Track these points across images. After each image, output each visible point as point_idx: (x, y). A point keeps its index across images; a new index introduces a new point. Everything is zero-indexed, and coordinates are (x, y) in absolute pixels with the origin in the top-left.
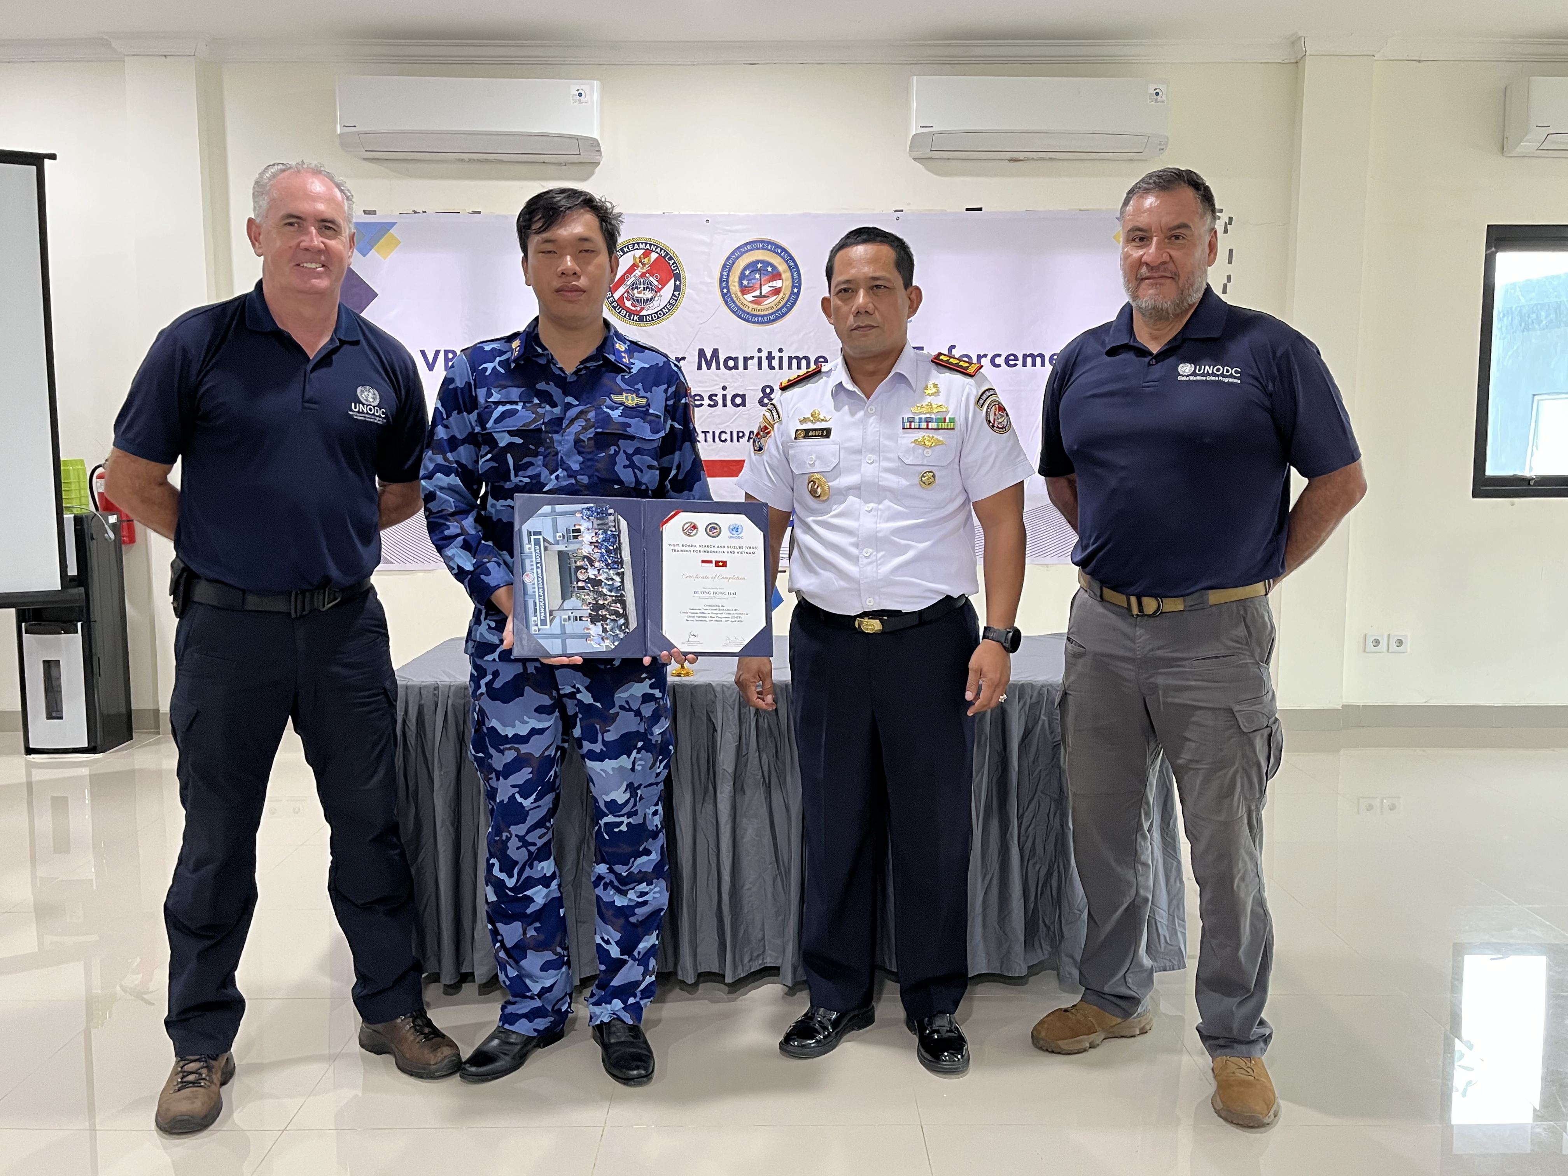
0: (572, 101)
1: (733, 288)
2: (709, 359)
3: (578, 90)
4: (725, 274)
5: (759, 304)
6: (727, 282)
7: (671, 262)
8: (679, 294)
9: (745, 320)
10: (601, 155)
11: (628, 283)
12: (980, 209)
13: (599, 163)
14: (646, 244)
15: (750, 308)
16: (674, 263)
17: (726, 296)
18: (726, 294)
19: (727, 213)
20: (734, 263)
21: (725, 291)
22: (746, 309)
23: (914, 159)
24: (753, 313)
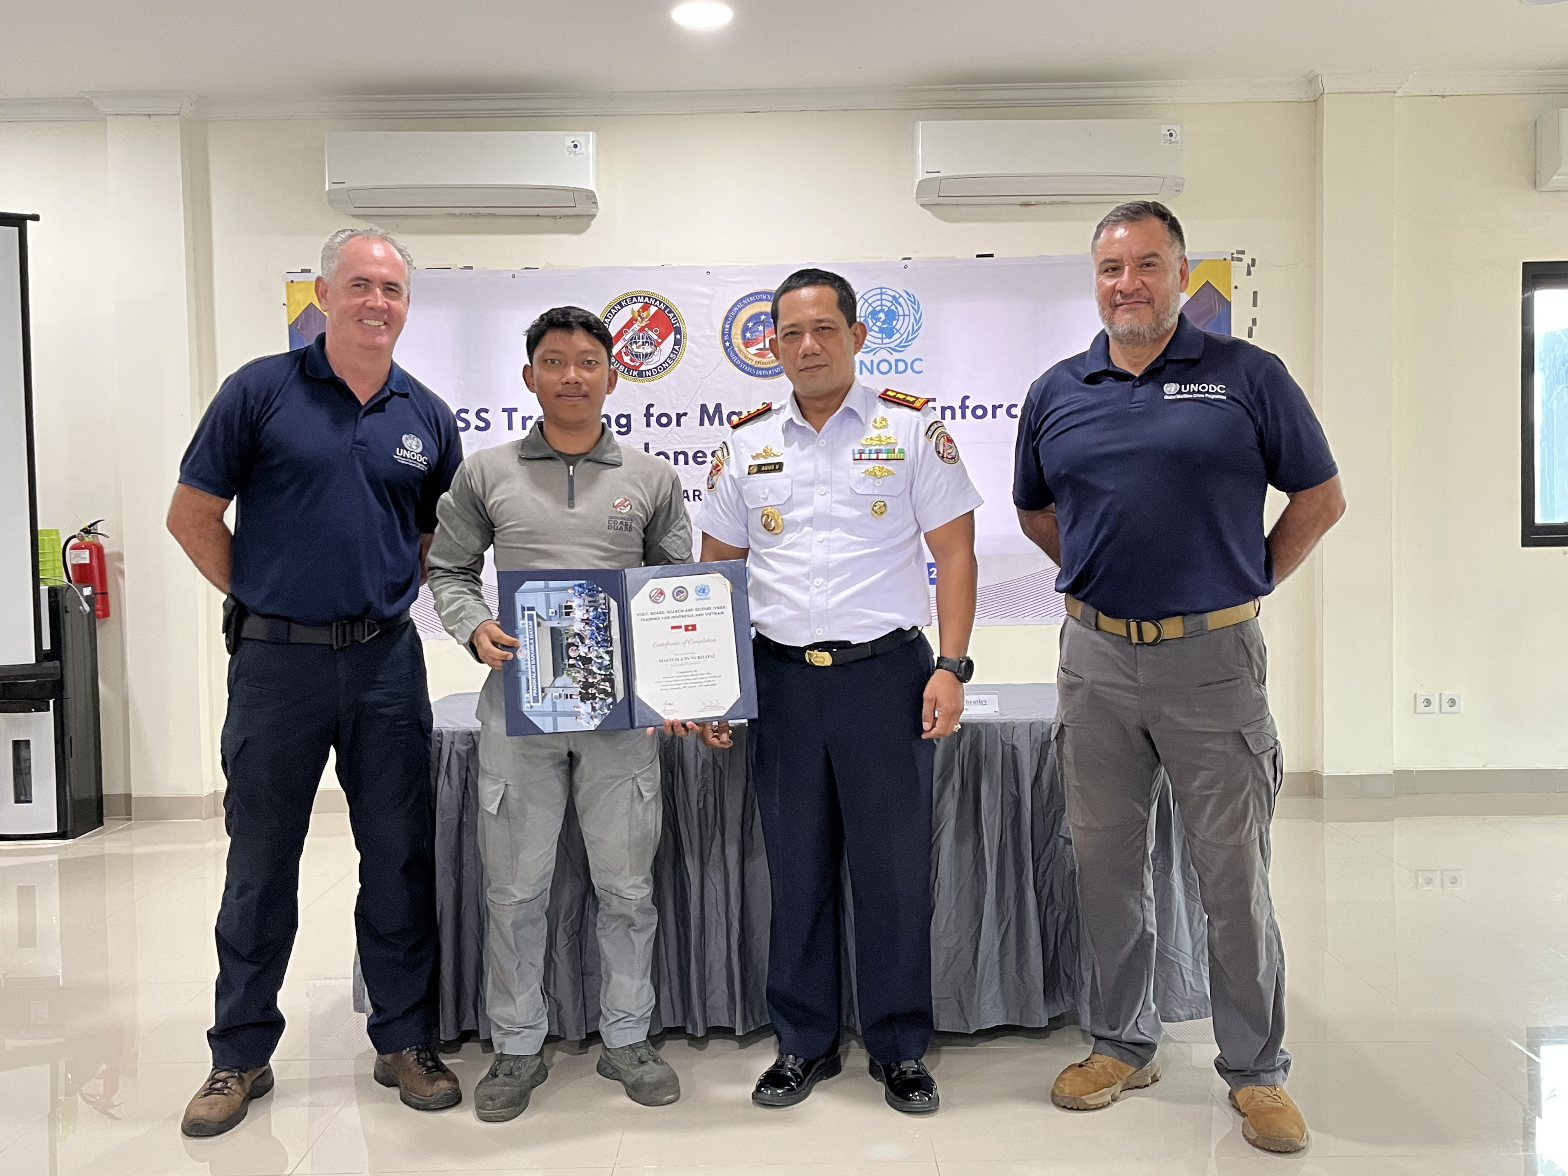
0: (567, 153)
1: (736, 341)
2: (711, 414)
3: (573, 142)
4: (728, 326)
5: (763, 356)
6: (730, 335)
7: (671, 315)
8: (679, 348)
9: (749, 373)
10: (597, 207)
11: (627, 337)
12: (992, 256)
13: (594, 216)
14: (645, 297)
15: (754, 361)
16: (675, 316)
17: (729, 350)
18: (728, 347)
19: (729, 264)
20: (736, 315)
21: (727, 344)
22: (749, 362)
23: (921, 205)
24: (756, 366)
